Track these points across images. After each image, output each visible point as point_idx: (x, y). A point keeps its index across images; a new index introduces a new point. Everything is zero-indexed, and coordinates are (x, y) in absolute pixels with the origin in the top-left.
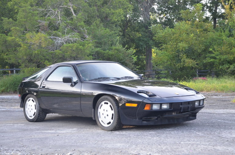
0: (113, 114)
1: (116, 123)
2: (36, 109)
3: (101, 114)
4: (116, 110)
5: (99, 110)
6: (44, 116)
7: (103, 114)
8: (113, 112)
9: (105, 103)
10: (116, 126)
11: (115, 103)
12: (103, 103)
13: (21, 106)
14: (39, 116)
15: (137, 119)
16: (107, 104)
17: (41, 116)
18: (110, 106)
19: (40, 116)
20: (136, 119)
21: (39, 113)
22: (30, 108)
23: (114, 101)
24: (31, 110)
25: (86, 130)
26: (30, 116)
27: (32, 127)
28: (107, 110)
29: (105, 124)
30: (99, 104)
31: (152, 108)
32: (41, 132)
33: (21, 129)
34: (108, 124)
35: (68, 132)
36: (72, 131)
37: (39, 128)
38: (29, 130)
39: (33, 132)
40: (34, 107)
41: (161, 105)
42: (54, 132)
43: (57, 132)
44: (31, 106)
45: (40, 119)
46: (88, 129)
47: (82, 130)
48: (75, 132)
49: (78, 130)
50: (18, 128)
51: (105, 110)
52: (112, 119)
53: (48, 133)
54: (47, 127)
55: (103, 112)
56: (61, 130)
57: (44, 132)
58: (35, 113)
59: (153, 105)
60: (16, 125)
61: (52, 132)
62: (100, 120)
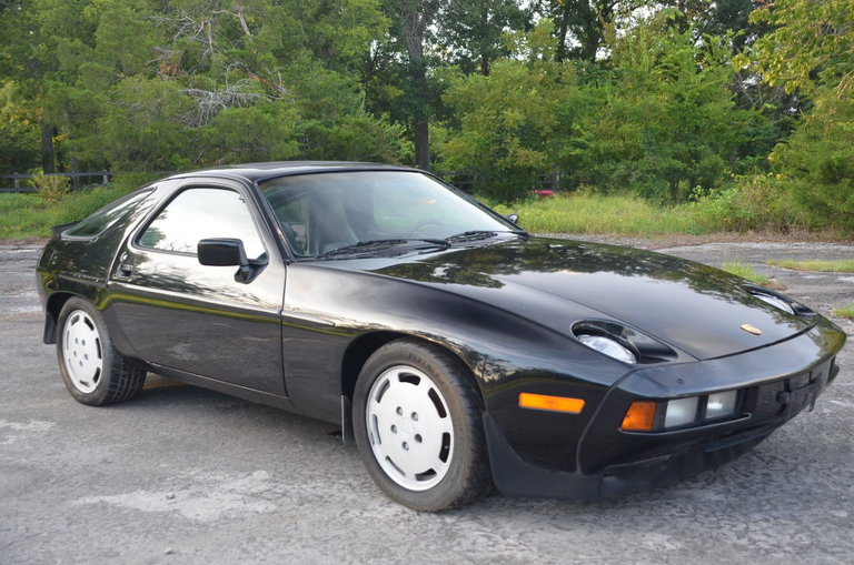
0: (446, 437)
1: (465, 484)
2: (100, 357)
3: (384, 428)
4: (466, 421)
5: (374, 407)
6: (133, 385)
7: (393, 427)
8: (447, 425)
9: (404, 378)
10: (465, 493)
11: (456, 383)
12: (392, 375)
13: (49, 338)
14: (111, 386)
15: (579, 473)
16: (415, 380)
17: (123, 383)
18: (432, 394)
19: (119, 385)
20: (573, 469)
21: (113, 372)
22: (81, 350)
23: (453, 374)
24: (84, 361)
25: (314, 488)
26: (82, 382)
27: (75, 452)
28: (414, 414)
29: (403, 474)
30: (371, 380)
31: (663, 420)
32: (101, 501)
33: (20, 468)
34: (420, 477)
35: (226, 518)
36: (246, 494)
37: (105, 461)
38: (52, 481)
39: (63, 500)
40: (92, 349)
41: (703, 399)
42: (160, 513)
43: (175, 511)
44: (83, 342)
45: (119, 394)
46: (321, 485)
47: (293, 489)
48: (260, 507)
49: (275, 487)
50: (11, 463)
51: (407, 412)
52: (443, 456)
53: (131, 525)
54: (142, 453)
55: (395, 420)
56: (198, 489)
57: (113, 506)
58: (98, 371)
59: (670, 403)
60: (17, 426)
61: (151, 509)
62: (379, 452)
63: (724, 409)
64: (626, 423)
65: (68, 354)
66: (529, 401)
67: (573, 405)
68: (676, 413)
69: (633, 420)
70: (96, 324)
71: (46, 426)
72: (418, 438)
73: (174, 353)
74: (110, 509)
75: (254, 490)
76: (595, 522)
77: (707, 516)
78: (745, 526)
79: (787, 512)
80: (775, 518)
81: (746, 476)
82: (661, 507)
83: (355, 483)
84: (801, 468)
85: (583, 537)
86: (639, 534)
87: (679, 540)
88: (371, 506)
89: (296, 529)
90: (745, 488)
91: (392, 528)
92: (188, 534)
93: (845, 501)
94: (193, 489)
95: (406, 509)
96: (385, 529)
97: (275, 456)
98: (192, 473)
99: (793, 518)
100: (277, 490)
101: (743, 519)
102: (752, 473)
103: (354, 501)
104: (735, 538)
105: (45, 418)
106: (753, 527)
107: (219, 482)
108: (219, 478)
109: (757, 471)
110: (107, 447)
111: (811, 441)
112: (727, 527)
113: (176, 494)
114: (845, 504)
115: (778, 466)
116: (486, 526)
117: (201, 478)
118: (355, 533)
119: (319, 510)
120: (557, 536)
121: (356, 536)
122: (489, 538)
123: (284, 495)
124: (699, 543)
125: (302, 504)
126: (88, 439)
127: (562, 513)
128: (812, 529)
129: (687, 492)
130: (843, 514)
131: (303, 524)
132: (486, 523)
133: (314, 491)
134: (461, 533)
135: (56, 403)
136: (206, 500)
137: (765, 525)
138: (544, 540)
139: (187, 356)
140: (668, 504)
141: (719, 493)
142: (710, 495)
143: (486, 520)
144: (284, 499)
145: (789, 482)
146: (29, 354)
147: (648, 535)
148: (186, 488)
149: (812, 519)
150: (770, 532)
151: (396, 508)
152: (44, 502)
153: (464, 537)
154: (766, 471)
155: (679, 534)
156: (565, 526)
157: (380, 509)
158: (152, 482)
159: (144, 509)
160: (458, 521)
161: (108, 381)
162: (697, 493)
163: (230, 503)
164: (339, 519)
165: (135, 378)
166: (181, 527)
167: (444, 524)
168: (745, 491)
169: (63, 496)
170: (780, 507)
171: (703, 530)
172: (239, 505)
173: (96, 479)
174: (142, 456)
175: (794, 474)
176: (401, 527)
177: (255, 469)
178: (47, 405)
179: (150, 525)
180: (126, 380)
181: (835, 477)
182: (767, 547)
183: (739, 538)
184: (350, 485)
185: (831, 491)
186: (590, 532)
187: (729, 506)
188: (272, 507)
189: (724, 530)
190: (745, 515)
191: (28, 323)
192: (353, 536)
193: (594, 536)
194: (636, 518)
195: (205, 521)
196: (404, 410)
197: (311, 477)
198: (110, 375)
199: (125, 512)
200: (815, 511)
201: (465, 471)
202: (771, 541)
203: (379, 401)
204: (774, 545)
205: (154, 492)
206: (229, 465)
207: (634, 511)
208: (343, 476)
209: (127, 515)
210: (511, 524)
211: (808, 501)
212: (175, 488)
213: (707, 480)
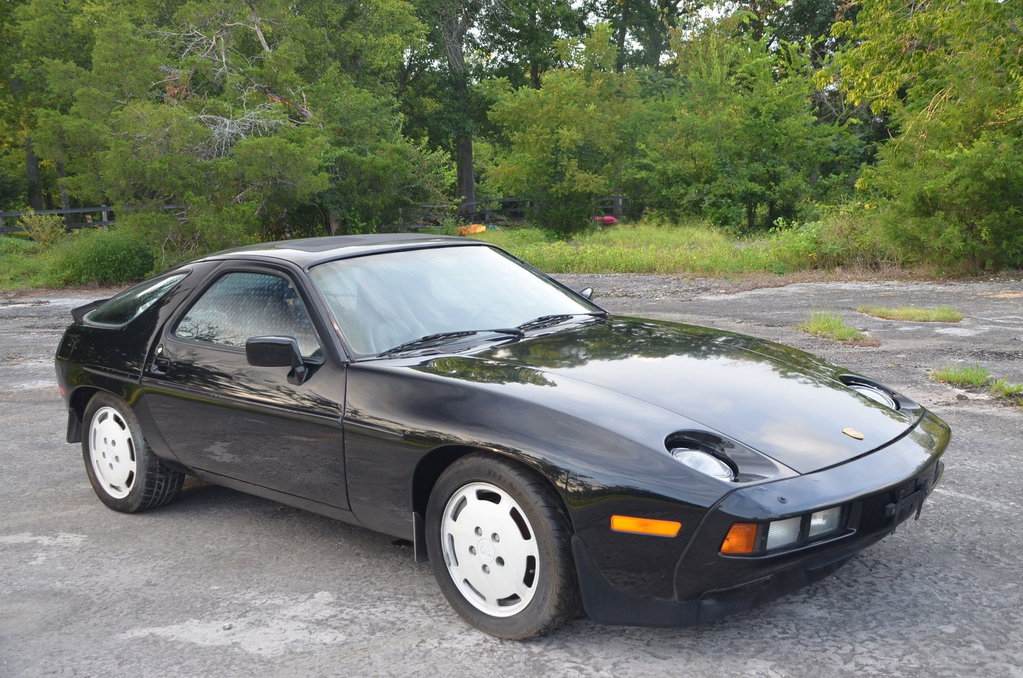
0: (531, 560)
1: (553, 611)
2: (133, 459)
3: (461, 549)
4: (553, 544)
5: (449, 526)
6: (172, 488)
7: (471, 548)
8: (531, 547)
9: (483, 495)
10: (553, 620)
11: (541, 503)
12: (469, 492)
13: (73, 436)
14: (149, 492)
15: (675, 597)
16: (495, 498)
17: (159, 487)
18: (514, 514)
19: (155, 490)
20: (671, 594)
21: (148, 476)
22: (111, 452)
23: (538, 493)
24: (114, 463)
25: (385, 612)
26: (112, 486)
27: (114, 572)
28: (494, 535)
29: (484, 598)
30: (446, 496)
31: (764, 542)
32: (151, 634)
33: (56, 594)
34: (502, 602)
35: (291, 653)
36: (310, 622)
37: (149, 583)
38: (94, 609)
39: (110, 634)
40: (124, 451)
41: (806, 517)
42: (218, 648)
43: (235, 644)
44: (114, 443)
45: (155, 500)
46: (392, 608)
47: (362, 613)
48: (327, 637)
49: (342, 612)
50: (46, 588)
51: (487, 533)
52: (528, 581)
53: (187, 663)
54: (189, 572)
55: (474, 540)
56: (257, 617)
57: (165, 641)
58: (131, 474)
59: (772, 524)
60: (45, 540)
61: (207, 643)
62: (457, 574)
63: (828, 525)
64: (725, 546)
65: (95, 455)
66: (621, 523)
67: (669, 529)
68: (779, 534)
69: (734, 542)
70: (128, 424)
71: (76, 540)
72: (500, 561)
73: (212, 453)
74: (162, 644)
75: (318, 616)
76: (692, 647)
77: (811, 637)
78: (851, 647)
79: (894, 630)
80: (882, 637)
81: (848, 585)
82: (761, 627)
83: (429, 606)
84: (906, 574)
85: (681, 667)
86: (740, 661)
87: (783, 667)
88: (449, 635)
89: (371, 664)
90: (849, 600)
91: (475, 660)
92: (252, 674)
93: (953, 613)
94: (251, 617)
95: (488, 637)
96: (467, 662)
97: (337, 573)
98: (248, 596)
99: (901, 636)
100: (343, 615)
101: (848, 638)
102: (856, 581)
103: (430, 628)
104: (841, 663)
105: (74, 530)
106: (859, 649)
107: (279, 607)
108: (276, 602)
109: (860, 580)
110: (149, 566)
111: (915, 540)
112: (833, 650)
113: (234, 624)
114: (953, 617)
115: (882, 572)
116: (577, 656)
117: (258, 602)
118: (435, 668)
119: (395, 639)
120: (654, 666)
121: (437, 672)
122: (581, 670)
123: (352, 622)
124: (805, 670)
125: (373, 633)
126: (126, 556)
127: (657, 638)
128: (921, 648)
129: (788, 607)
130: (951, 629)
131: (377, 658)
132: (576, 651)
133: (384, 616)
134: (550, 665)
135: (84, 509)
136: (267, 630)
137: (871, 645)
138: (640, 671)
139: (227, 458)
140: (769, 623)
141: (822, 608)
142: (812, 611)
143: (575, 648)
144: (353, 627)
145: (894, 592)
146: (43, 446)
147: (750, 663)
148: (243, 615)
149: (920, 637)
150: (877, 653)
151: (477, 636)
152: (88, 636)
153: (553, 669)
154: (869, 579)
155: (782, 661)
156: (660, 654)
157: (460, 637)
158: (205, 609)
159: (200, 643)
160: (545, 649)
161: (143, 487)
162: (799, 609)
163: (294, 633)
164: (416, 651)
165: (173, 481)
166: (244, 664)
167: (531, 654)
168: (849, 605)
169: (108, 629)
170: (887, 623)
171: (807, 654)
172: (303, 635)
173: (142, 608)
174: (189, 576)
175: (898, 581)
176: (485, 659)
177: (316, 590)
178: (73, 513)
179: (209, 662)
180: (163, 485)
181: (942, 583)
182: (875, 672)
183: (845, 663)
184: (423, 607)
185: (938, 601)
186: (688, 660)
187: (833, 623)
188: (341, 638)
189: (828, 653)
190: (850, 634)
191: (36, 403)
192: (432, 670)
193: (692, 665)
194: (736, 642)
195: (269, 657)
196: (483, 529)
197: (379, 599)
198: (145, 480)
199: (180, 647)
200: (922, 627)
201: (552, 599)
202: (880, 665)
203: (455, 519)
204: (882, 670)
205: (209, 622)
206: (287, 586)
207: (732, 633)
208: (414, 597)
209: (183, 649)
210: (603, 653)
211: (915, 615)
212: (231, 615)
213: (808, 592)
